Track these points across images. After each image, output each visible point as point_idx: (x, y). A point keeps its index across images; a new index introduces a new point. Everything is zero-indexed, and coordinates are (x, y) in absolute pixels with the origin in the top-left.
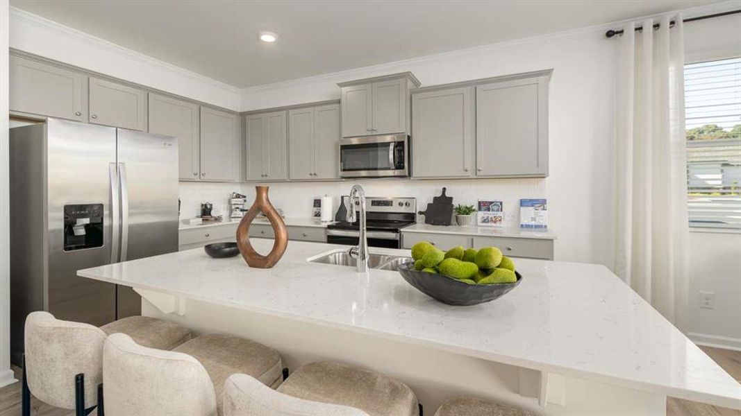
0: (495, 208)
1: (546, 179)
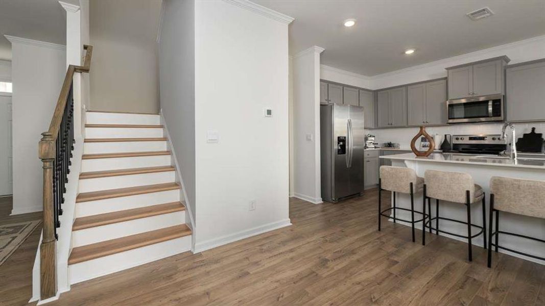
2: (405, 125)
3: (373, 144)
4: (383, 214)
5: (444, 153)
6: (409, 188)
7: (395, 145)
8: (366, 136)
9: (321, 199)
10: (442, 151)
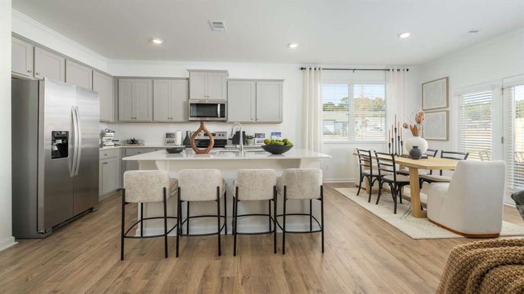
0: (262, 136)
1: (281, 124)
2: (151, 120)
3: (113, 141)
4: (127, 235)
5: (187, 149)
6: (162, 194)
7: (139, 142)
8: (102, 131)
9: (13, 238)
10: (184, 146)
